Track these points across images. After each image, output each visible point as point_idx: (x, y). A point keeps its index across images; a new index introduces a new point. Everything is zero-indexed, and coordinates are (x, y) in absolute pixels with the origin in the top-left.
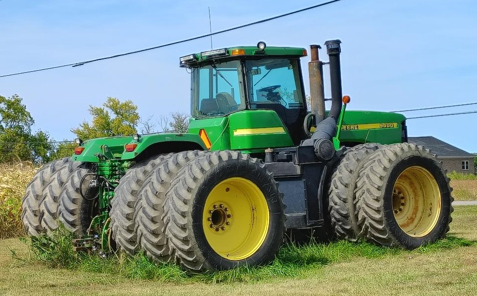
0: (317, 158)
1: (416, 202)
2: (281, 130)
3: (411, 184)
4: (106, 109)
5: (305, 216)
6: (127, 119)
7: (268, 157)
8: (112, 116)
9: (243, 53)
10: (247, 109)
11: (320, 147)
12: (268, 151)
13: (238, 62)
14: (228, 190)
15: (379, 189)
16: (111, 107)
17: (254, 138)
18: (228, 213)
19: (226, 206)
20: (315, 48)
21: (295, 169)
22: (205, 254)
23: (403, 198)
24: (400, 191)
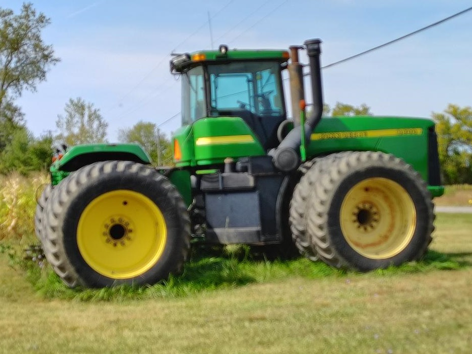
0: (275, 169)
1: (393, 218)
2: (248, 139)
3: (386, 198)
4: (447, 115)
5: (258, 232)
6: (465, 123)
7: (227, 168)
8: (453, 121)
9: (203, 58)
10: (208, 116)
11: (279, 156)
12: (227, 161)
13: (200, 69)
14: (125, 203)
15: (322, 203)
16: (451, 113)
17: (214, 148)
18: (129, 227)
19: (127, 221)
20: (295, 49)
21: (248, 180)
22: (78, 271)
23: (375, 213)
24: (372, 205)
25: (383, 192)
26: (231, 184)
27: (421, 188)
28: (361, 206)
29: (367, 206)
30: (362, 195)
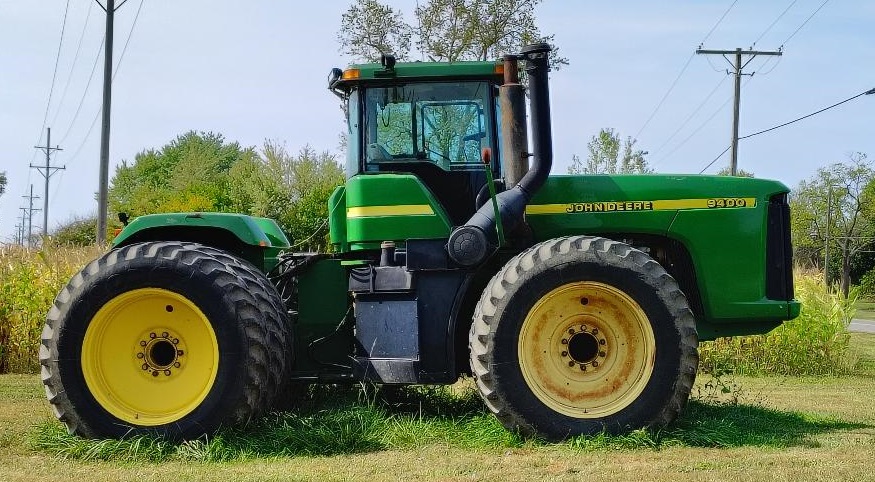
0: (449, 262)
1: (632, 351)
5: (415, 365)
7: (383, 258)
10: (360, 172)
14: (169, 309)
18: (179, 347)
19: (176, 336)
20: (515, 60)
21: (405, 279)
23: (602, 342)
24: (597, 328)
25: (615, 307)
26: (385, 285)
27: (668, 303)
28: (577, 329)
29: (589, 330)
30: (577, 311)
